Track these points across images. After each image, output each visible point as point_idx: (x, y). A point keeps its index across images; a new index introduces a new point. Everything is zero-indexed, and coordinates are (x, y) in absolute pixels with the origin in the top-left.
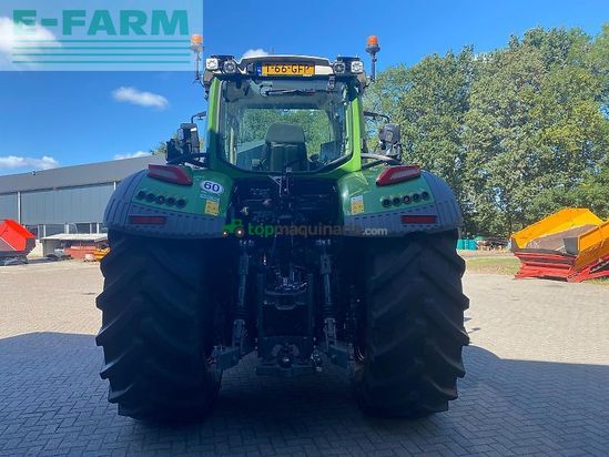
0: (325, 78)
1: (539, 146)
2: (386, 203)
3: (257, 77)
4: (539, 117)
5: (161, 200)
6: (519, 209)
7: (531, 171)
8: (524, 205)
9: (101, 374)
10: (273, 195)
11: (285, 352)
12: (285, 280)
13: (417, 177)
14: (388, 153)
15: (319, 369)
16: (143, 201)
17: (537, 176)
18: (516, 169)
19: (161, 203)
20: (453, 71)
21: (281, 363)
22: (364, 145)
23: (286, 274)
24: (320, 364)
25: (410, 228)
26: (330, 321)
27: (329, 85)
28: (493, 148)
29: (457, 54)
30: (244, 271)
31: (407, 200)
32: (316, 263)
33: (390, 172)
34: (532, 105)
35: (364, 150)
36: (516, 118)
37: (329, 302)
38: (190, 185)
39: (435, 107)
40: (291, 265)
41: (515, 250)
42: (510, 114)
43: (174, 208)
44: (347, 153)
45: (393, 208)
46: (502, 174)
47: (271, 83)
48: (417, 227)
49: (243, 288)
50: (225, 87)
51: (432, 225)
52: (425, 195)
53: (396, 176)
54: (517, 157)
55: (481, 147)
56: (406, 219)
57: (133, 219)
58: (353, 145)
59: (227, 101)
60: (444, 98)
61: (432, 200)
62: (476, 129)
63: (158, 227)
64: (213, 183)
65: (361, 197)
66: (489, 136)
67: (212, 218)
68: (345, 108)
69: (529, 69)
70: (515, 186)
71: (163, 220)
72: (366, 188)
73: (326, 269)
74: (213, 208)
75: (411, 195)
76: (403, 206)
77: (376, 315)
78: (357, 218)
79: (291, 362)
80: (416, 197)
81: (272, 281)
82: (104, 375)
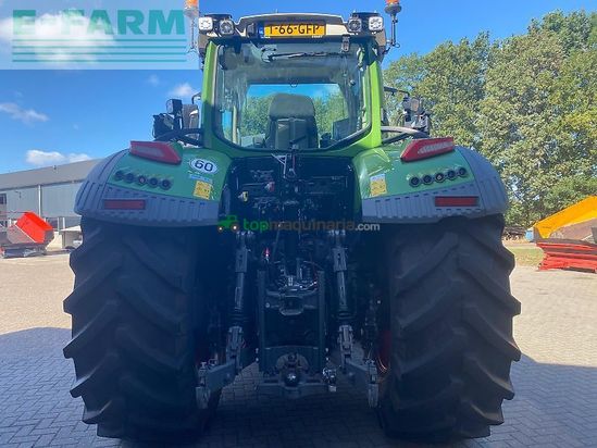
0: (337, 39)
1: (559, 133)
2: (415, 182)
3: (258, 41)
4: (559, 103)
5: (141, 180)
6: (538, 197)
7: (550, 159)
8: (542, 194)
9: (72, 392)
10: (276, 177)
11: (291, 366)
12: (291, 279)
13: (451, 151)
14: (413, 125)
15: (333, 389)
16: (121, 183)
17: (555, 164)
18: (534, 157)
19: (141, 184)
20: (468, 58)
21: (286, 380)
22: (385, 117)
23: (292, 272)
24: (333, 382)
25: (445, 211)
26: (345, 329)
27: (343, 48)
28: (510, 136)
29: (472, 41)
30: (242, 267)
31: (440, 177)
32: (328, 257)
33: (417, 146)
34: (551, 91)
35: (384, 122)
36: (534, 104)
37: (344, 306)
38: (178, 163)
39: (450, 95)
40: (298, 259)
41: (538, 240)
42: (527, 101)
43: (157, 190)
44: (365, 126)
45: (423, 187)
46: (520, 162)
47: (275, 46)
48: (454, 211)
49: (240, 287)
50: (221, 52)
51: (473, 208)
52: (463, 172)
53: (424, 150)
54: (536, 145)
55: (497, 135)
56: (440, 201)
57: (107, 204)
58: (372, 118)
59: (225, 68)
60: (459, 86)
61: (471, 178)
62: (492, 116)
63: (137, 212)
64: (206, 162)
65: (382, 177)
66: (506, 123)
67: (202, 202)
68: (362, 74)
69: (547, 55)
70: (533, 174)
71: (143, 204)
72: (388, 166)
73: (340, 265)
74: (204, 190)
75: (445, 172)
76: (435, 185)
77: (403, 323)
78: (377, 200)
79: (298, 379)
80: (451, 174)
81: (275, 279)
82: (75, 393)
